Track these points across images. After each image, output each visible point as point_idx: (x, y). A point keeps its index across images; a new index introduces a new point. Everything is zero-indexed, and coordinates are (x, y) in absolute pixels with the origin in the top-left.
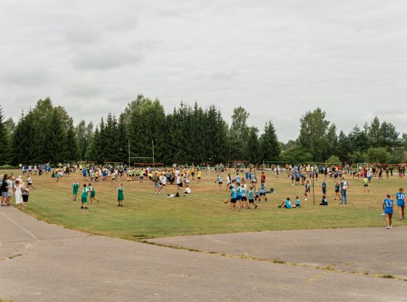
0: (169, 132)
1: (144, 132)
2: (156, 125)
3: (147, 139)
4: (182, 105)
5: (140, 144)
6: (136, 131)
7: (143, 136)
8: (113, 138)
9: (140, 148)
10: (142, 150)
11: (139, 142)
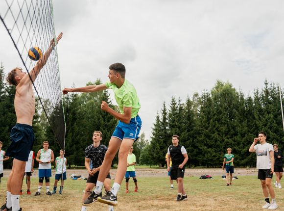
0: (254, 118)
1: (218, 120)
2: (235, 110)
3: (223, 129)
4: (266, 84)
5: (216, 135)
6: (209, 119)
7: (217, 125)
8: (179, 128)
9: (216, 141)
10: (218, 143)
11: (214, 133)
